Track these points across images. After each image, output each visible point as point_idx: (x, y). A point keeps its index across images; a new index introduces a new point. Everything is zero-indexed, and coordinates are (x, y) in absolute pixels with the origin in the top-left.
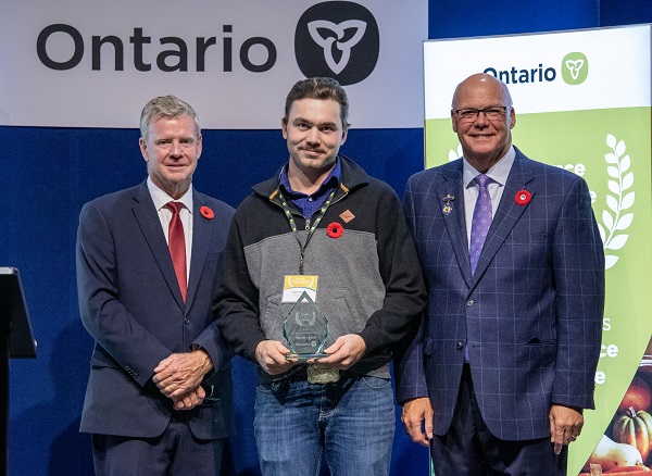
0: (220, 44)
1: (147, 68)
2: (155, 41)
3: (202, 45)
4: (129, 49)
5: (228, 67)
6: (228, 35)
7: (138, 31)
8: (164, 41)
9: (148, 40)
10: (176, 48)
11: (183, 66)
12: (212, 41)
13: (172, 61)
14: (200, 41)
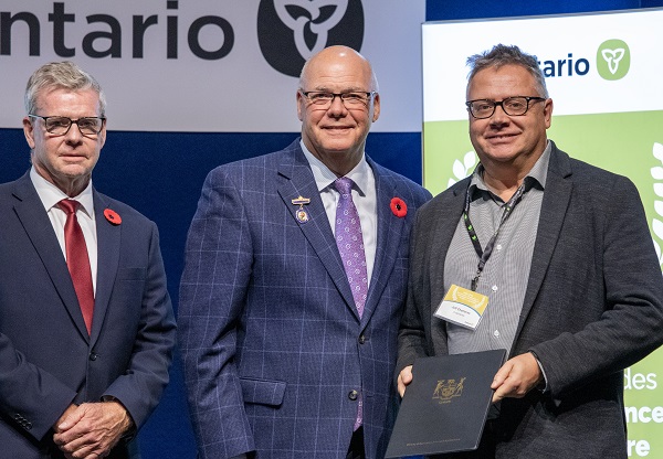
0: (163, 24)
1: (71, 53)
2: (81, 19)
3: (140, 25)
4: (47, 30)
5: (172, 53)
6: (172, 12)
7: (59, 7)
8: (91, 19)
9: (71, 18)
10: (106, 28)
11: (115, 51)
12: (153, 20)
13: (102, 44)
14: (137, 20)
